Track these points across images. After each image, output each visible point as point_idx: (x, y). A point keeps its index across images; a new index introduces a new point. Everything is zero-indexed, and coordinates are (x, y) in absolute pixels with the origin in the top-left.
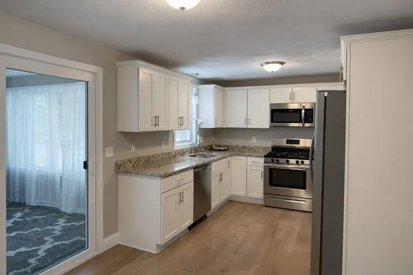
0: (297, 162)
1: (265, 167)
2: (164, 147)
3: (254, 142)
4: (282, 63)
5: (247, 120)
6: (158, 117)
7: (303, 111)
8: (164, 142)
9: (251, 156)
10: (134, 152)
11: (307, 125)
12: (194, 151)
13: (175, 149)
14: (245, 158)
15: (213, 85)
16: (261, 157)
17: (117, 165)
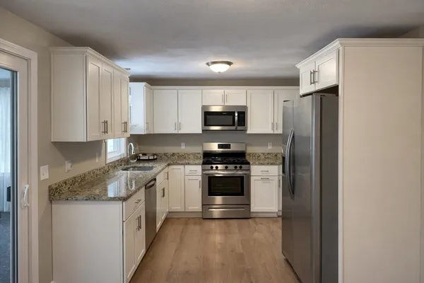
0: (236, 167)
1: (203, 175)
2: (97, 160)
3: (183, 148)
4: (229, 63)
5: (179, 125)
6: (107, 122)
7: (236, 114)
8: (97, 154)
9: (189, 164)
10: (71, 170)
11: (239, 128)
12: (124, 163)
13: (108, 162)
14: (182, 167)
15: (144, 84)
16: (199, 164)
17: (50, 189)
